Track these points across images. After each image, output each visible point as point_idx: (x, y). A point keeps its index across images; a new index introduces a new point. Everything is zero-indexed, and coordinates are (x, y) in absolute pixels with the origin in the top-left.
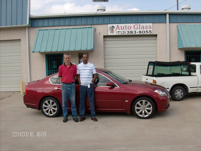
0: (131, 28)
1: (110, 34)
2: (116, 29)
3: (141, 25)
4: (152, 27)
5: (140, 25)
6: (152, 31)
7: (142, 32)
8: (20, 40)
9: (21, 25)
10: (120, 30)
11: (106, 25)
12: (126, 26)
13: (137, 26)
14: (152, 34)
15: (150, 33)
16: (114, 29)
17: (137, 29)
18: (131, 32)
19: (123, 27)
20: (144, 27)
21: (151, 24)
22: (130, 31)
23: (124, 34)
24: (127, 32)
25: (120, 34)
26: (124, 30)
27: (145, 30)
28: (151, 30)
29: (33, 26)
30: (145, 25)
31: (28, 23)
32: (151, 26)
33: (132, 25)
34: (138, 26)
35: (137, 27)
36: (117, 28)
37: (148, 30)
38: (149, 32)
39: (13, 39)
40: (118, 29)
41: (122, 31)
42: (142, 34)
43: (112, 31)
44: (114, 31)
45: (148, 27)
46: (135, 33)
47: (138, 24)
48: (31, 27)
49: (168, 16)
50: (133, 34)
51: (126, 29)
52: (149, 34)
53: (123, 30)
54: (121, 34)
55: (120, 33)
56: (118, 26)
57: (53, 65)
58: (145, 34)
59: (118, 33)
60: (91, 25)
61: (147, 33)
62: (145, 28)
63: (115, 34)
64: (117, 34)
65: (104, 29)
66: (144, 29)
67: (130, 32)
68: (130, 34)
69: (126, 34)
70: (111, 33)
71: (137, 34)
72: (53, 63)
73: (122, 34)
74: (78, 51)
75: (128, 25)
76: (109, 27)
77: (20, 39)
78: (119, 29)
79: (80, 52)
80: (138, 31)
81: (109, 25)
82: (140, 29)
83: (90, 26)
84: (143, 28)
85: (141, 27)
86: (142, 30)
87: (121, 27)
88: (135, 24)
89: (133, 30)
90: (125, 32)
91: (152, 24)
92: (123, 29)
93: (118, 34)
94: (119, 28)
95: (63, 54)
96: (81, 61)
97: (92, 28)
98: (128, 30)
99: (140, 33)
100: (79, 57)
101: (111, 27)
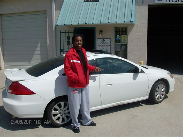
1: (157, 2)
23: (177, 2)
25: (171, 2)
54: (173, 2)
55: (171, 0)
59: (168, 0)
63: (164, 2)
64: (166, 3)
69: (180, 2)
70: (159, 0)
74: (113, 25)
77: (46, 9)
79: (116, 26)
93: (168, 2)
95: (95, 27)
96: (117, 37)
100: (115, 32)
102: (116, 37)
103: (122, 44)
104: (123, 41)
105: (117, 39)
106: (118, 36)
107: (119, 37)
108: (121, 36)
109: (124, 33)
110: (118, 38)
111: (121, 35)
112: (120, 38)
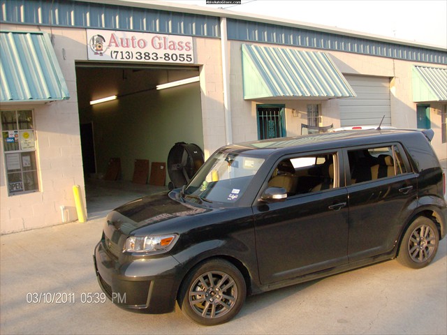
0: (145, 46)
1: (93, 57)
2: (109, 46)
3: (169, 38)
4: (191, 46)
5: (165, 38)
6: (192, 57)
7: (170, 57)
10: (120, 49)
11: (84, 32)
12: (133, 39)
13: (159, 41)
14: (192, 62)
15: (189, 59)
17: (160, 48)
18: (147, 55)
19: (127, 40)
20: (174, 45)
22: (143, 51)
23: (130, 60)
24: (137, 55)
25: (119, 59)
26: (130, 49)
27: (178, 53)
28: (191, 52)
30: (176, 39)
32: (189, 43)
33: (148, 37)
34: (162, 41)
35: (160, 44)
36: (110, 42)
37: (185, 53)
38: (185, 57)
40: (114, 44)
41: (124, 50)
42: (171, 61)
43: (99, 50)
44: (104, 49)
45: (184, 45)
46: (155, 58)
47: (162, 36)
50: (151, 60)
51: (133, 47)
52: (185, 62)
53: (127, 49)
54: (122, 58)
55: (120, 54)
56: (113, 36)
58: (178, 61)
59: (114, 55)
60: (39, 27)
61: (182, 59)
62: (177, 46)
63: (106, 57)
64: (109, 59)
65: (76, 43)
66: (174, 49)
67: (143, 56)
68: (143, 60)
69: (134, 60)
70: (96, 53)
71: (160, 61)
73: (125, 60)
75: (138, 36)
76: (90, 37)
78: (117, 46)
79: (6, 109)
80: (161, 53)
81: (88, 31)
82: (165, 49)
83: (35, 30)
84: (172, 47)
85: (167, 46)
86: (171, 52)
87: (122, 40)
88: (155, 35)
89: (149, 49)
90: (131, 55)
91: (191, 38)
92: (128, 46)
93: (114, 59)
94: (115, 42)
96: (10, 136)
97: (42, 34)
98: (138, 49)
99: (167, 59)
100: (3, 123)
101: (95, 38)
102: (6, 136)
103: (21, 151)
104: (26, 146)
105: (9, 140)
106: (11, 133)
107: (14, 136)
108: (18, 133)
109: (25, 124)
110: (11, 138)
111: (18, 130)
112: (16, 139)
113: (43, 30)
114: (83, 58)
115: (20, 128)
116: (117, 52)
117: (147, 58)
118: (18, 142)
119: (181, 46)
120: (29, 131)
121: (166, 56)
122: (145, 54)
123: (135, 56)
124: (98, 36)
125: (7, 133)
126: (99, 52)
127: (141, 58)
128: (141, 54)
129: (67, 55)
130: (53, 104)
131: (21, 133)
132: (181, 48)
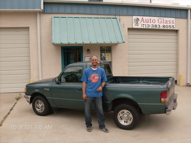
0: (155, 22)
1: (134, 27)
2: (141, 22)
3: (165, 19)
4: (174, 22)
5: (163, 19)
7: (165, 26)
8: (28, 28)
9: (32, 10)
11: (131, 17)
12: (150, 19)
13: (161, 20)
14: (174, 29)
15: (173, 28)
16: (139, 22)
17: (161, 23)
18: (156, 26)
19: (148, 20)
20: (167, 21)
21: (174, 19)
22: (154, 24)
23: (149, 28)
24: (152, 26)
25: (144, 27)
27: (168, 25)
28: (174, 25)
29: (45, 11)
30: (168, 19)
31: (42, 8)
33: (156, 19)
35: (161, 21)
36: (141, 21)
37: (171, 25)
38: (171, 26)
39: (19, 26)
40: (143, 22)
41: (147, 24)
42: (165, 28)
43: (137, 24)
44: (139, 23)
45: (171, 22)
46: (159, 27)
47: (162, 18)
48: (44, 13)
49: (189, 11)
50: (157, 28)
51: (150, 23)
52: (171, 29)
54: (146, 27)
55: (145, 26)
56: (142, 18)
57: (70, 60)
58: (168, 28)
59: (143, 26)
60: (115, 15)
61: (170, 27)
62: (168, 22)
63: (140, 27)
64: (141, 27)
65: (128, 21)
66: (167, 23)
67: (154, 26)
68: (154, 28)
69: (151, 28)
70: (136, 25)
71: (161, 28)
72: (71, 57)
73: (147, 28)
74: (100, 44)
75: (152, 18)
76: (134, 19)
77: (28, 26)
78: (144, 22)
79: (102, 46)
80: (161, 25)
81: (133, 17)
82: (163, 23)
83: (114, 17)
84: (166, 22)
85: (164, 21)
86: (165, 25)
87: (146, 20)
88: (159, 18)
89: (157, 23)
90: (149, 26)
92: (148, 22)
93: (143, 27)
94: (143, 21)
95: (82, 46)
96: (103, 55)
97: (116, 18)
98: (152, 23)
99: (164, 27)
100: (101, 51)
101: (136, 19)
102: (101, 55)
104: (108, 59)
105: (102, 57)
106: (103, 54)
108: (106, 54)
109: (108, 52)
111: (106, 53)
112: (105, 56)
113: (117, 17)
114: (131, 27)
115: (107, 53)
116: (144, 25)
117: (156, 27)
118: (105, 58)
119: (170, 22)
120: (109, 54)
121: (164, 26)
122: (155, 25)
123: (151, 26)
124: (137, 18)
125: (102, 54)
126: (137, 25)
127: (153, 27)
128: (153, 25)
129: (125, 26)
130: (119, 44)
131: (107, 54)
132: (170, 23)
